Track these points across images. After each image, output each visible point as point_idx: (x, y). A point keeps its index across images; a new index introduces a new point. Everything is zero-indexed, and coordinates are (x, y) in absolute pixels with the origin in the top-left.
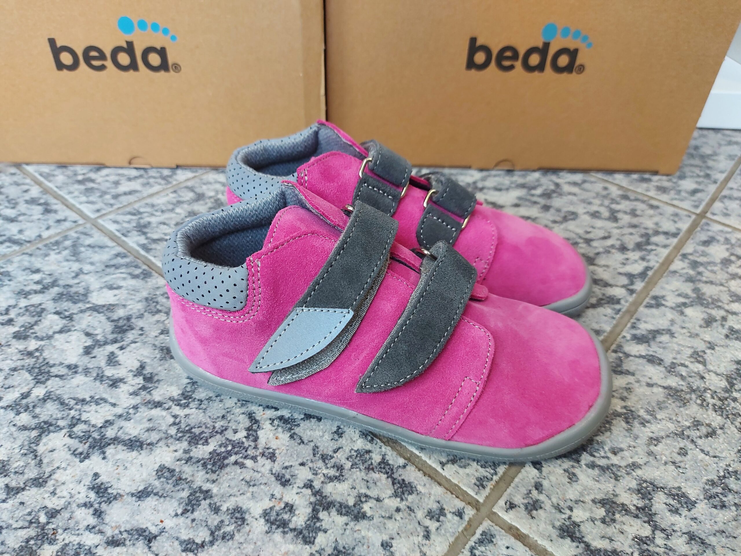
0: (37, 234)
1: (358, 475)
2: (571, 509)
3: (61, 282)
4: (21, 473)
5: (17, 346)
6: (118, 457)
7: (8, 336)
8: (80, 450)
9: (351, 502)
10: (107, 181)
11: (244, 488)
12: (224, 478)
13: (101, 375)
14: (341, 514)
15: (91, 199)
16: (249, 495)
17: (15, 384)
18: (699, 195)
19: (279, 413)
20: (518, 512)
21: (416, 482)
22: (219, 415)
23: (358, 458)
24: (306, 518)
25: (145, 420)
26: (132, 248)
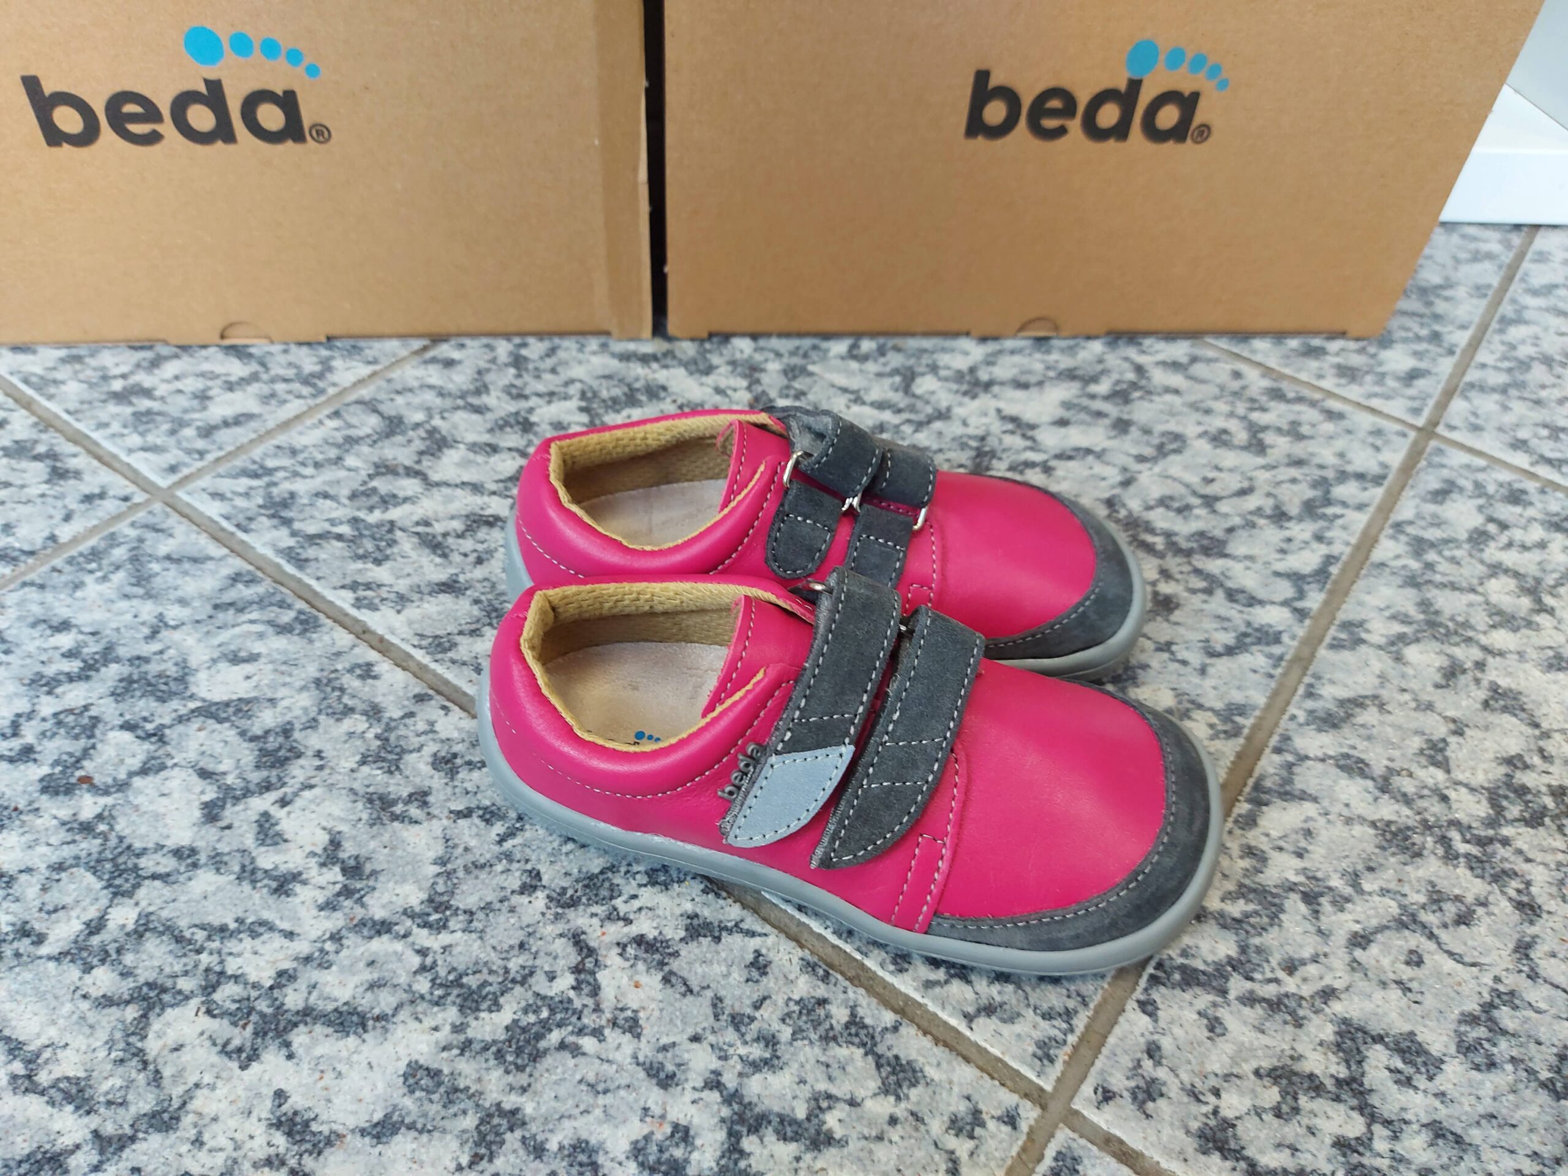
0: (46, 534)
1: (808, 1053)
2: (1217, 1093)
3: (122, 652)
4: (121, 1104)
5: (54, 812)
6: (318, 1051)
7: (30, 789)
8: (236, 1042)
9: (801, 1113)
10: (180, 391)
11: (587, 1098)
12: (544, 1081)
13: (249, 868)
14: (785, 1139)
15: (151, 439)
16: (598, 1112)
17: (68, 900)
18: (1421, 383)
19: (634, 930)
20: (1121, 1107)
21: (921, 1060)
22: (512, 942)
23: (804, 1018)
24: (719, 1153)
25: (362, 964)
26: (263, 557)
